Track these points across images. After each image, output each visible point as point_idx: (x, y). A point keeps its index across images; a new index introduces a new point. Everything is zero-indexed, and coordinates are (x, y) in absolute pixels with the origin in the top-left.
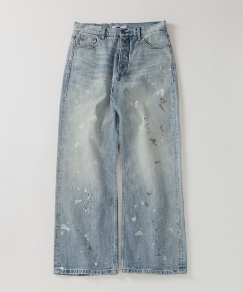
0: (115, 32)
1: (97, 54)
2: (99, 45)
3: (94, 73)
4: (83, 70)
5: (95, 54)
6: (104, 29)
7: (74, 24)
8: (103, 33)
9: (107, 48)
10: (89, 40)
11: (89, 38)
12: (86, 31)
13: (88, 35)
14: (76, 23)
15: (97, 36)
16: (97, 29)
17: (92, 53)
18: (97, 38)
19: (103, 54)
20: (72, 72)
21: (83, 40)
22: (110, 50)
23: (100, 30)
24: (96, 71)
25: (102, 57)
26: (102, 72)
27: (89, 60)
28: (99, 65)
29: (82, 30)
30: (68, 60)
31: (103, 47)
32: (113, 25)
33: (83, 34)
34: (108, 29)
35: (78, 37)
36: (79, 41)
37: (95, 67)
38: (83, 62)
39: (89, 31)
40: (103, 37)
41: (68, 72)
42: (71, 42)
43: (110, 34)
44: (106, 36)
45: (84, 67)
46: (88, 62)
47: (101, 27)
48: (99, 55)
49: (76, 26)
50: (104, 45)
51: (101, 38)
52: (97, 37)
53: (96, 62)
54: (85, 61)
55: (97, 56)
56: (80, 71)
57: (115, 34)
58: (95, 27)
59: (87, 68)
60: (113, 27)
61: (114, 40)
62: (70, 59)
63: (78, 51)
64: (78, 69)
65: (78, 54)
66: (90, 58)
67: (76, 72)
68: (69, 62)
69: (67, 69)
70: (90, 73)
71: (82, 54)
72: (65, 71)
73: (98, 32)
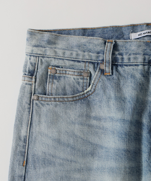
0: (140, 51)
1: (93, 114)
2: (99, 90)
3: (89, 170)
4: (61, 165)
5: (88, 116)
6: (110, 46)
7: (25, 35)
8: (108, 57)
9: (121, 99)
10: (71, 77)
11: (70, 72)
12: (60, 53)
13: (68, 63)
14: (32, 33)
15: (91, 66)
16: (91, 47)
17: (81, 116)
18: (91, 70)
19: (112, 119)
20: (31, 172)
21: (54, 77)
22: (129, 106)
23: (99, 48)
24: (96, 164)
25: (108, 125)
26: (112, 170)
27: (74, 135)
28: (102, 147)
29: (49, 52)
30: (18, 138)
31: (109, 98)
32: (134, 28)
33: (54, 62)
34: (120, 42)
35: (40, 71)
36: (44, 82)
37: (93, 154)
38: (59, 141)
39: (68, 53)
40: (108, 69)
41: (20, 171)
42: (23, 88)
43: (126, 57)
44: (115, 64)
45: (62, 155)
46: (71, 141)
47: (101, 41)
48: (98, 119)
49: (34, 42)
50: (111, 93)
51: (102, 71)
52: (91, 68)
53: (95, 140)
54: (64, 138)
55: (94, 122)
56: (51, 169)
57: (140, 59)
58: (84, 40)
59: (69, 158)
60: (134, 36)
61: (138, 76)
62: (23, 133)
63: (44, 109)
64: (47, 161)
65: (43, 119)
66: (77, 129)
67: (42, 170)
68: (22, 143)
69: (17, 163)
70: (80, 170)
71: (54, 120)
72: (12, 170)
73: (94, 55)
